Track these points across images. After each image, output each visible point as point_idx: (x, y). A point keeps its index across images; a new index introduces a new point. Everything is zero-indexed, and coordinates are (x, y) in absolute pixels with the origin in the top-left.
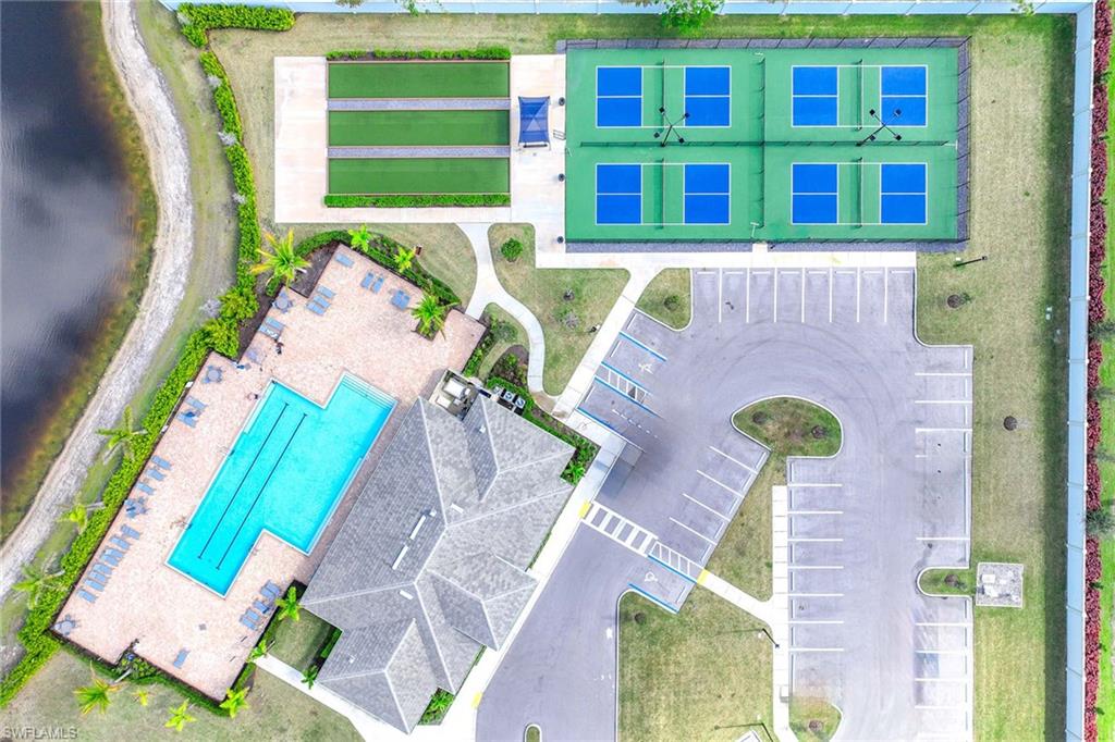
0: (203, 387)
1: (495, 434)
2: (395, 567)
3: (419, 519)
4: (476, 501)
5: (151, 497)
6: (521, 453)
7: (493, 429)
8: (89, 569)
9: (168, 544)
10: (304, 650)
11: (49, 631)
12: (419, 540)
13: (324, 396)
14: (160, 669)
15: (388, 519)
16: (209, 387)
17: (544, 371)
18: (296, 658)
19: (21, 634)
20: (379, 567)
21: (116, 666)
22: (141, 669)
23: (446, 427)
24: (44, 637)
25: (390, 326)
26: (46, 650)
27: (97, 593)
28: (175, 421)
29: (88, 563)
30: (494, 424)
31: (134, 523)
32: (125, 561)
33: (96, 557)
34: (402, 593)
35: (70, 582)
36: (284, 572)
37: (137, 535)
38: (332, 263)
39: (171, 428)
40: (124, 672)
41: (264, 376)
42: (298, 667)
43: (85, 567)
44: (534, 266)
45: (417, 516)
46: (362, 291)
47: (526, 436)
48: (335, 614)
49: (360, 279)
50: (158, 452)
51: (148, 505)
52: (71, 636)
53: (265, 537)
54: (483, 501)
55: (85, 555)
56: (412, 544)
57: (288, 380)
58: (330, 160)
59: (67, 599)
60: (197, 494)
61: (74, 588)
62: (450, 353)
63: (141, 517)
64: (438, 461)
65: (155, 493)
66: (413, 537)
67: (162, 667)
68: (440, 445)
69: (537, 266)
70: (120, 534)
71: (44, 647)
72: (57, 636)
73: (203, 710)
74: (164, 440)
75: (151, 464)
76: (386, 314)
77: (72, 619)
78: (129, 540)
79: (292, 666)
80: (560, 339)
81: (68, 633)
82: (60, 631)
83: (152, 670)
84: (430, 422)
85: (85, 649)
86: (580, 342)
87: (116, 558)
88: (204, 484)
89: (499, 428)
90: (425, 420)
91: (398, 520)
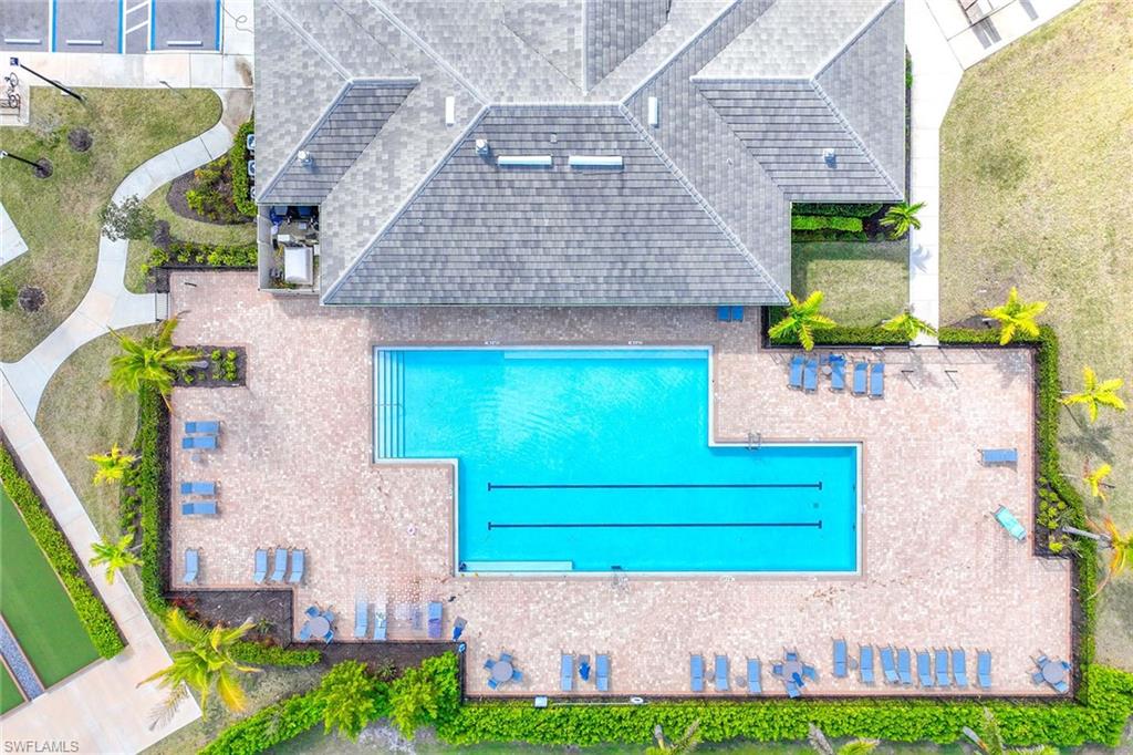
0: (536, 676)
1: (299, 132)
2: (618, 160)
3: (510, 167)
4: (424, 88)
5: (764, 658)
6: (305, 66)
7: (294, 141)
8: (938, 691)
9: (824, 588)
10: (869, 265)
11: (1078, 697)
12: (544, 145)
13: (436, 474)
14: (1036, 482)
15: (549, 229)
16: (528, 667)
17: (189, 138)
18: (891, 270)
19: (1111, 740)
20: (637, 191)
21: (1073, 556)
22: (1053, 511)
23: (341, 225)
24: (1092, 700)
25: (259, 432)
26: (1113, 685)
27: (971, 656)
28: (618, 690)
29: (931, 698)
30: (287, 145)
31: (823, 662)
32: (891, 641)
33: (912, 691)
34: (652, 120)
35: (975, 709)
36: (761, 370)
37: (839, 647)
38: (212, 583)
39: (633, 690)
40: (1074, 537)
41: (460, 589)
42: (903, 259)
43: (939, 700)
44: (27, 255)
45: (508, 176)
46: (229, 509)
47: (277, 81)
48: (768, 230)
49: (213, 523)
50: (685, 689)
51: (780, 656)
52: (1065, 655)
53: (723, 434)
54: (416, 77)
55: (918, 711)
56: (558, 153)
57: (445, 546)
58: (47, 686)
59: (1006, 698)
60: (716, 587)
61: (985, 698)
62: (247, 307)
63: (807, 656)
64: (397, 198)
65: (753, 657)
66: (547, 160)
67: (1031, 481)
68: (373, 214)
69: (24, 248)
70: (853, 675)
71: (1108, 690)
72: (1079, 680)
73: (1063, 375)
74: (658, 690)
75: (712, 689)
76: (244, 448)
77: (1035, 671)
78: (853, 653)
79: (907, 268)
80: (121, 143)
81: (1064, 664)
82: (1068, 679)
83: (1043, 492)
84: (347, 258)
85: (1074, 623)
86: (108, 108)
87: (895, 659)
88: (693, 584)
89: (288, 133)
90: (349, 265)
91: (537, 208)
